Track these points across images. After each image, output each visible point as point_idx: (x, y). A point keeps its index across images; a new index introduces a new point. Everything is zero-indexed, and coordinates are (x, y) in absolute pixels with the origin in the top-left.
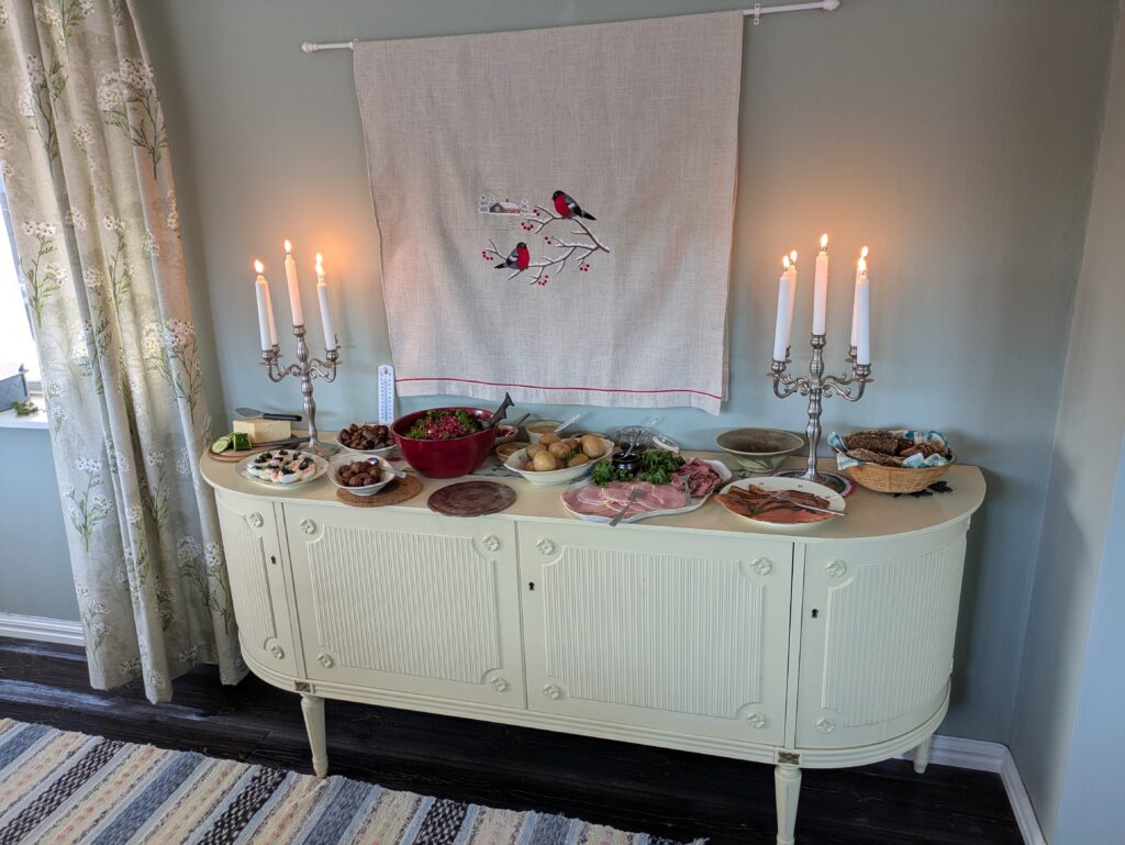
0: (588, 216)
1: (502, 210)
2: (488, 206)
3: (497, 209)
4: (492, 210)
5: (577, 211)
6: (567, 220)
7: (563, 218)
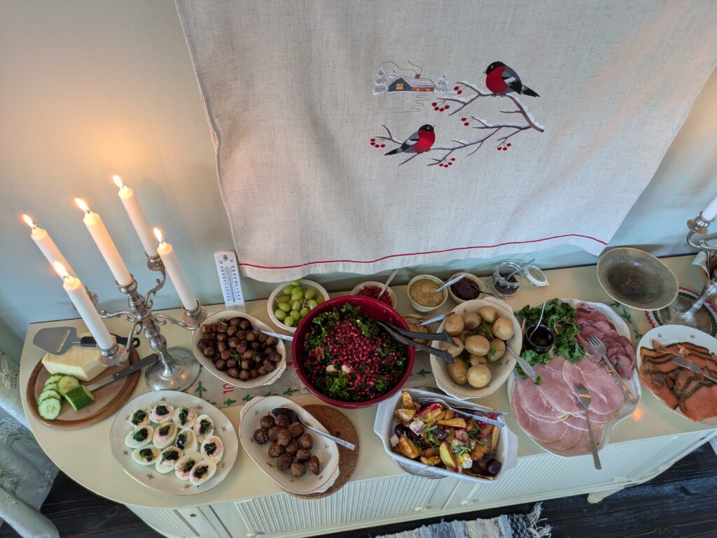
0: (530, 92)
1: (407, 87)
2: (386, 85)
3: (399, 86)
4: (392, 88)
5: (517, 86)
6: (498, 97)
7: (494, 95)
